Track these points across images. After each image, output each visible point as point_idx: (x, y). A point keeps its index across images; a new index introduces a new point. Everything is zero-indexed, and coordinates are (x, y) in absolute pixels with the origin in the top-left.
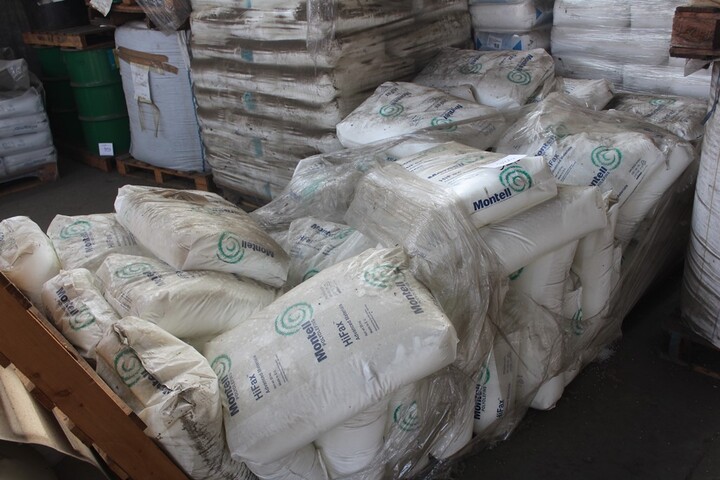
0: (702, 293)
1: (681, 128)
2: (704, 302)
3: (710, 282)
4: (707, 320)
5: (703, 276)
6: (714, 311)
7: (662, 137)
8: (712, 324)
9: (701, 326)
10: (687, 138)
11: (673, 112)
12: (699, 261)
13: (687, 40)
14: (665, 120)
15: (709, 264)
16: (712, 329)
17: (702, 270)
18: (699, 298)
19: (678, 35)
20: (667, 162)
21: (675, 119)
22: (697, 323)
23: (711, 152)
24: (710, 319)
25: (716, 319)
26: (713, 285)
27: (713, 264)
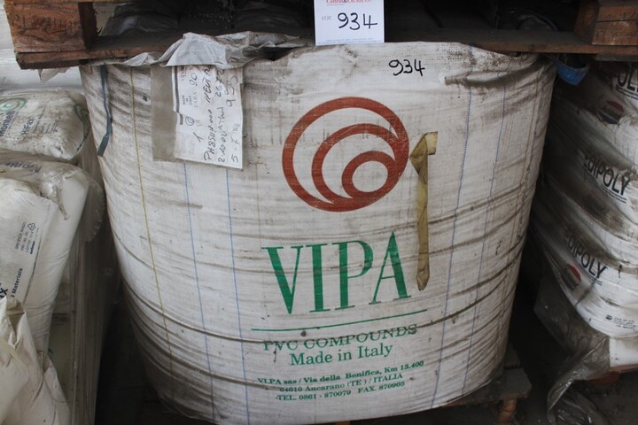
0: (180, 369)
1: (53, 143)
2: (186, 379)
3: (186, 356)
4: (199, 400)
5: (172, 348)
6: (204, 388)
7: (37, 171)
8: (207, 404)
9: (193, 408)
10: (68, 156)
11: (31, 120)
12: (160, 332)
13: (40, 39)
14: (26, 136)
15: (176, 335)
16: (210, 409)
17: (168, 342)
18: (178, 376)
19: (21, 33)
20: (61, 208)
21: (40, 132)
22: (187, 405)
23: (128, 192)
24: (203, 397)
25: (211, 397)
26: (192, 359)
27: (183, 335)
